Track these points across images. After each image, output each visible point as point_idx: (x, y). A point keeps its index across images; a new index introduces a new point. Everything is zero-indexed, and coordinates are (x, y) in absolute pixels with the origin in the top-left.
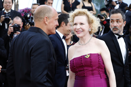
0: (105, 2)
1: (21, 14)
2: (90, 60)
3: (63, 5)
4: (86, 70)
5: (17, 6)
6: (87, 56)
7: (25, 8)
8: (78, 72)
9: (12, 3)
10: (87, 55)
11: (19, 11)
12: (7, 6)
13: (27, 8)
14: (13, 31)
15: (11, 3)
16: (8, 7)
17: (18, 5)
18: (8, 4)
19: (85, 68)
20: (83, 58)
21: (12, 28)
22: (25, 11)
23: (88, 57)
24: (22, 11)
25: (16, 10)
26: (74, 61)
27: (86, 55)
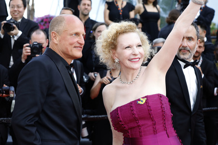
0: (176, 6)
1: (39, 24)
2: (148, 106)
3: (108, 11)
4: (143, 125)
5: (31, 12)
6: (142, 101)
7: (45, 16)
8: (129, 131)
9: (23, 8)
10: (141, 99)
11: (35, 20)
12: (14, 12)
13: (49, 15)
14: (30, 54)
15: (21, 7)
16: (16, 14)
17: (33, 10)
18: (16, 9)
19: (141, 123)
20: (134, 104)
21: (29, 48)
22: (44, 21)
23: (143, 103)
24: (40, 20)
25: (31, 19)
26: (119, 113)
27: (139, 100)
